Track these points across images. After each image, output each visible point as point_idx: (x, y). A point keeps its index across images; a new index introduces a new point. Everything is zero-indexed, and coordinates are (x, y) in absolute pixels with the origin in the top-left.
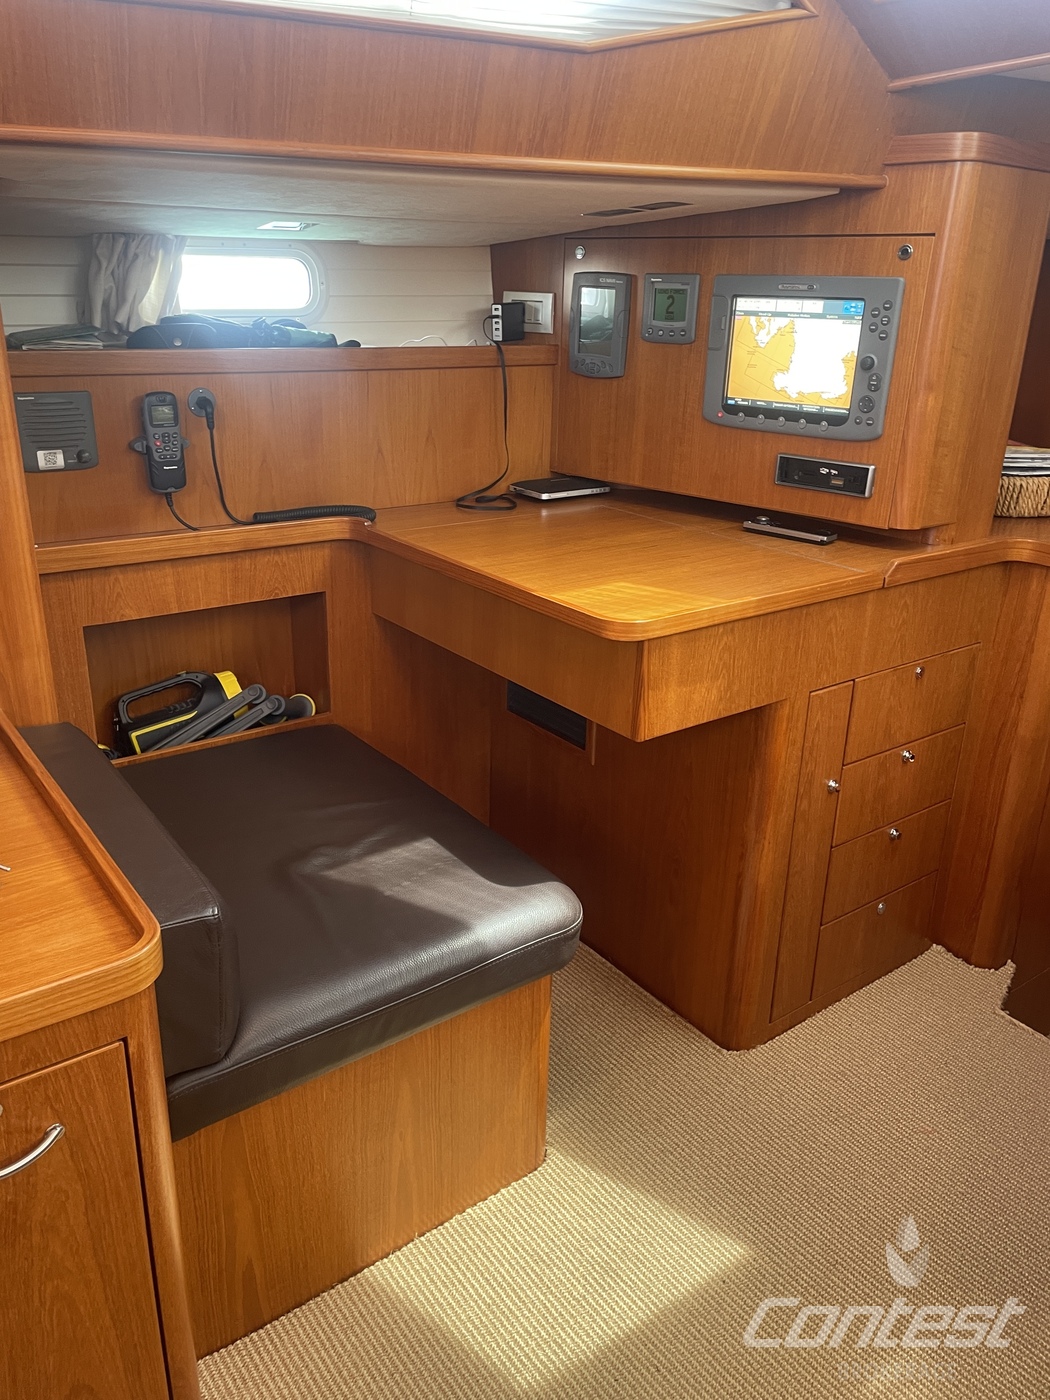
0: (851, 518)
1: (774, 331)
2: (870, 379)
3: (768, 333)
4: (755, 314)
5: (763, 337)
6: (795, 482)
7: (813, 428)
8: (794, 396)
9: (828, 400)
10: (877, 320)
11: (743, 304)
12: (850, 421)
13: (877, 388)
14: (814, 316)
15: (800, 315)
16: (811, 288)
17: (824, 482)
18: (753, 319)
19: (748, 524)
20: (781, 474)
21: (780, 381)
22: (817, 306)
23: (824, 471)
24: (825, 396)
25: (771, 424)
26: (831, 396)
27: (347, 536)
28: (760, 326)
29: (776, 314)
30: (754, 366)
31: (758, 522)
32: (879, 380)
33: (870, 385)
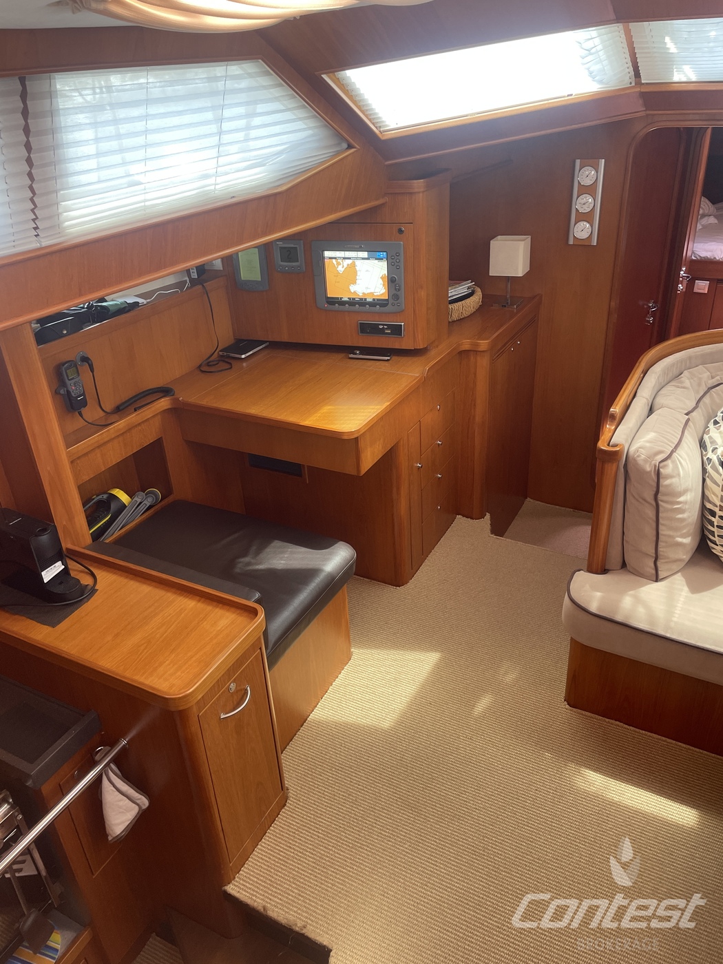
0: (397, 347)
1: (345, 266)
2: (395, 286)
3: (343, 267)
4: (335, 258)
5: (340, 269)
6: (368, 333)
7: (373, 309)
8: (361, 295)
9: (377, 295)
10: (394, 261)
11: (327, 254)
12: (390, 304)
13: (399, 290)
14: (363, 259)
15: (357, 258)
16: (361, 247)
17: (382, 332)
18: (334, 260)
19: (351, 356)
20: (361, 330)
21: (353, 288)
22: (365, 254)
23: (381, 327)
24: (375, 294)
25: (352, 308)
26: (378, 294)
27: (170, 407)
28: (339, 264)
29: (345, 258)
30: (338, 282)
31: (356, 354)
32: (399, 286)
33: (396, 289)
